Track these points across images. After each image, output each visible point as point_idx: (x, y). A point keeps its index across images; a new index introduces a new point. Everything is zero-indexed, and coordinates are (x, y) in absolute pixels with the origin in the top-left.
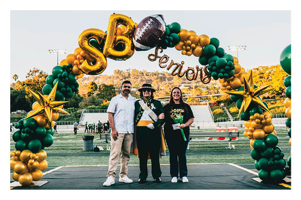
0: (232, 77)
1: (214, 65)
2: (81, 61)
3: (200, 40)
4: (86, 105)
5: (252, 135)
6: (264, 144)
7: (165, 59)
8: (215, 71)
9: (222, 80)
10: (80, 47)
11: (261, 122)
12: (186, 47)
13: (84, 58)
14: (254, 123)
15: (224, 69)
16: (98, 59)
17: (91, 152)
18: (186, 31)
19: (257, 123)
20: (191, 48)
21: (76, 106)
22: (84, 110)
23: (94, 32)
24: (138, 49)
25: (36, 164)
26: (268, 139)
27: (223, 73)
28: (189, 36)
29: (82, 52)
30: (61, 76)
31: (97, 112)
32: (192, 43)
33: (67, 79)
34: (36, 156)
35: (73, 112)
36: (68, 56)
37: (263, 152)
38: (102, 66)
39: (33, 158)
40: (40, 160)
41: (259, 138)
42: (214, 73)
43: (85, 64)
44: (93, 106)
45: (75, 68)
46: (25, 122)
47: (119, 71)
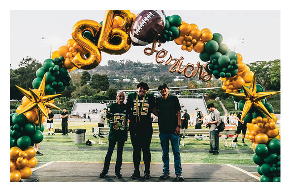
0: (235, 77)
1: (217, 63)
2: (73, 54)
3: (201, 35)
4: (79, 95)
5: (254, 139)
6: (266, 148)
7: (163, 54)
8: (216, 69)
9: (225, 79)
10: (73, 38)
11: (264, 125)
12: (186, 41)
13: (77, 50)
14: (256, 126)
15: (227, 67)
16: (92, 52)
17: (82, 146)
18: (187, 24)
19: (260, 127)
20: (191, 43)
21: (69, 95)
22: (76, 100)
23: (88, 23)
24: (135, 44)
25: (25, 161)
26: (272, 144)
27: (225, 72)
28: (190, 31)
29: (75, 44)
30: (52, 70)
31: (90, 102)
32: (193, 39)
33: (58, 72)
34: (25, 153)
35: (65, 101)
36: (60, 48)
37: (266, 158)
38: (96, 60)
39: (22, 156)
40: (30, 157)
41: (262, 142)
42: (215, 72)
43: (77, 57)
44: (86, 96)
45: (67, 61)
46: (14, 118)
47: (113, 61)
